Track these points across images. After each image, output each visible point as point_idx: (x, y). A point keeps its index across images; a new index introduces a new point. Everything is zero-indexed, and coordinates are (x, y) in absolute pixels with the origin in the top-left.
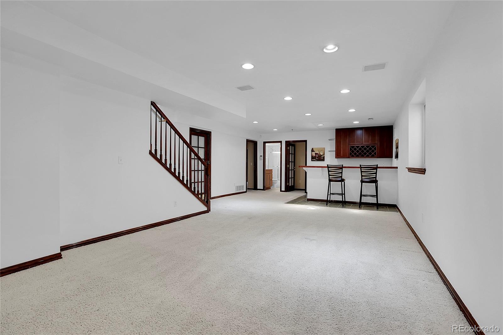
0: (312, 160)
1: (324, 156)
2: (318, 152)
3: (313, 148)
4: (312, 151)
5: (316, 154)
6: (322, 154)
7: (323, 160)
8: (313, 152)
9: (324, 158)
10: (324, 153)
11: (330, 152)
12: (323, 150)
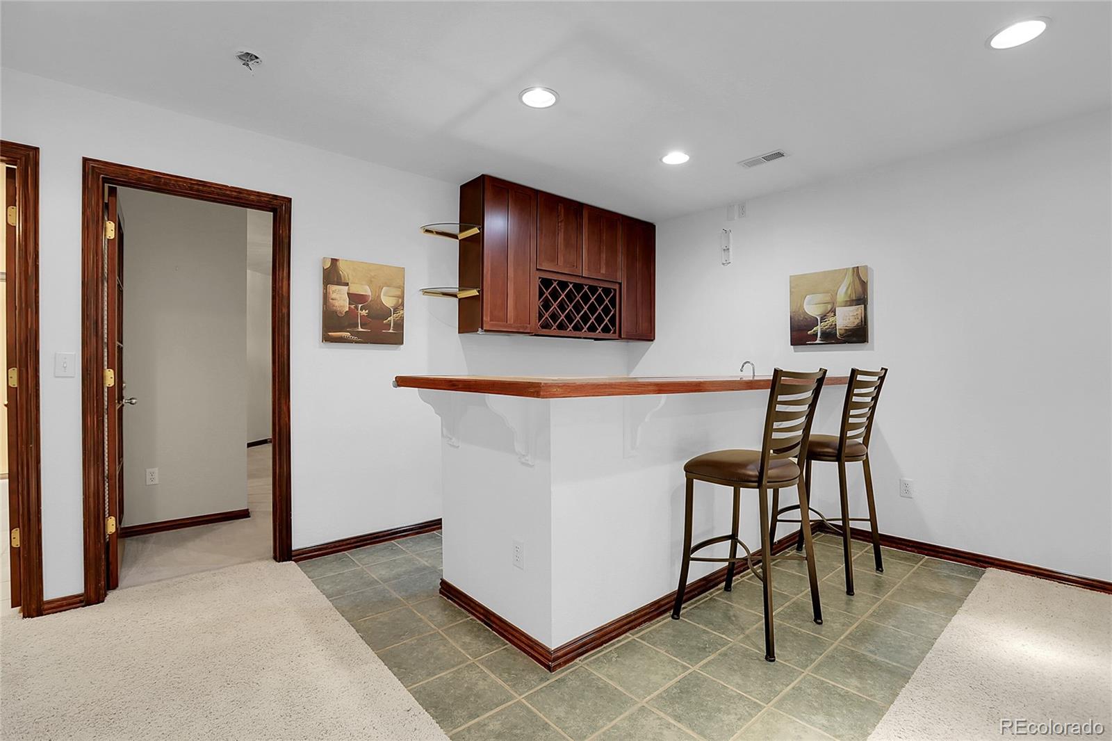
0: (327, 339)
1: (402, 319)
2: (365, 290)
3: (334, 261)
4: (332, 275)
5: (355, 298)
6: (388, 302)
7: (395, 338)
8: (332, 288)
9: (399, 325)
10: (403, 298)
11: (426, 297)
12: (397, 279)
